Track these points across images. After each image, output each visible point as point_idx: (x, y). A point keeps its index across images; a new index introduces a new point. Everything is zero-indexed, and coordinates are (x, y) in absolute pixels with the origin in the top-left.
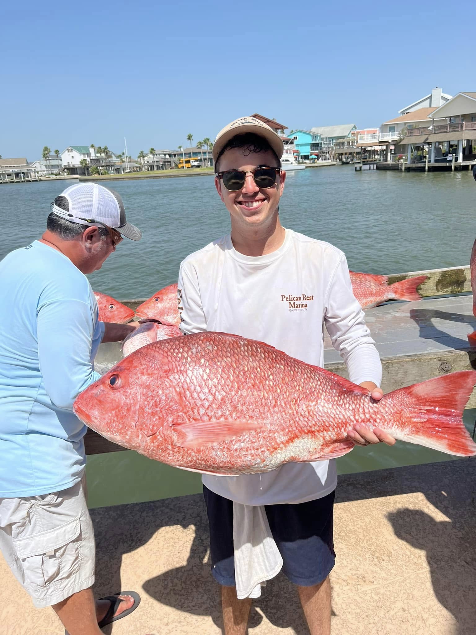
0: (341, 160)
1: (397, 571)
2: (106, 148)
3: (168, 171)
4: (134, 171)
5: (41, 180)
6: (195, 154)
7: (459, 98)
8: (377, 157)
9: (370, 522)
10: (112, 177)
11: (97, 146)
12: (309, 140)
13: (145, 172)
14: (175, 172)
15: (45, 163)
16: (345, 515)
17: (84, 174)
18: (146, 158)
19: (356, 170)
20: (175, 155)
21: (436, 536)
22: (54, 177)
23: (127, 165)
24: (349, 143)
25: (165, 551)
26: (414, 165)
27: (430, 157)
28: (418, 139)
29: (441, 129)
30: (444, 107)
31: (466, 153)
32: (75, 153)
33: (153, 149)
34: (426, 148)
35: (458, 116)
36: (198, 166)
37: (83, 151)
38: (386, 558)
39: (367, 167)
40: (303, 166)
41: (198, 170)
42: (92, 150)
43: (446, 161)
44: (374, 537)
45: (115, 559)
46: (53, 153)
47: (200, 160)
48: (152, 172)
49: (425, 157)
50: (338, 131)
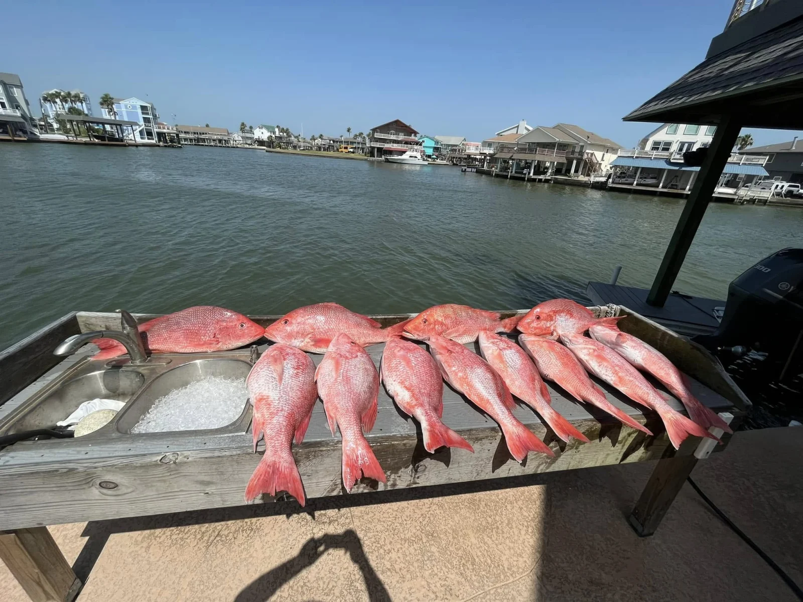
0: (453, 162)
1: (479, 583)
2: (287, 130)
3: (331, 153)
4: (307, 149)
5: (237, 147)
6: (352, 143)
7: (537, 130)
8: (477, 163)
9: (459, 521)
10: (291, 152)
11: (281, 127)
12: (433, 144)
13: (314, 152)
14: (336, 154)
15: (241, 134)
16: (438, 512)
17: (270, 147)
18: (316, 141)
19: (462, 171)
20: (337, 142)
21: (512, 542)
22: (248, 146)
23: (302, 144)
24: (459, 150)
25: (279, 545)
26: (501, 173)
27: (512, 169)
28: (506, 156)
29: (522, 150)
30: (527, 135)
31: (536, 170)
32: (264, 130)
33: (321, 135)
34: (511, 162)
35: (535, 143)
36: (353, 152)
37: (271, 129)
38: (471, 567)
39: (470, 170)
40: (426, 163)
41: (352, 155)
42: (277, 130)
43: (522, 173)
44: (461, 540)
45: (233, 551)
46: (247, 128)
47: (355, 148)
48: (319, 152)
49: (509, 169)
50: (453, 141)
